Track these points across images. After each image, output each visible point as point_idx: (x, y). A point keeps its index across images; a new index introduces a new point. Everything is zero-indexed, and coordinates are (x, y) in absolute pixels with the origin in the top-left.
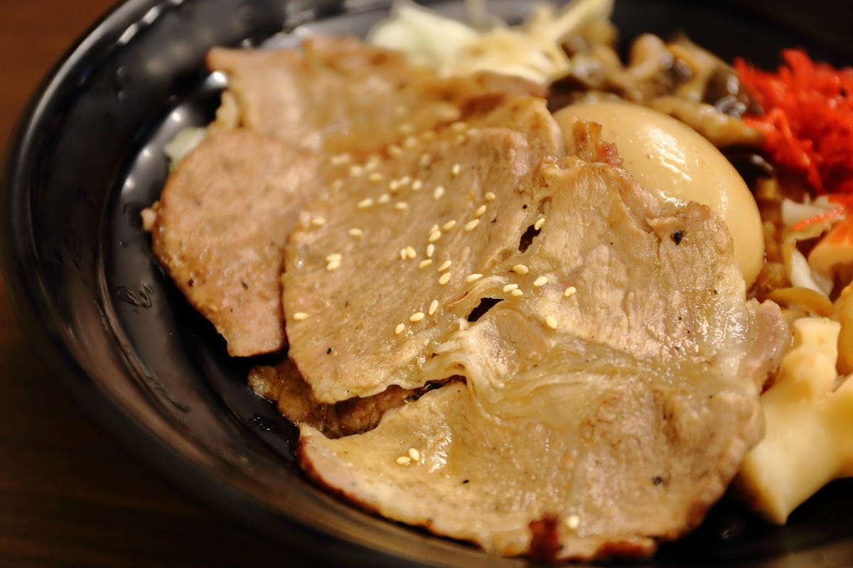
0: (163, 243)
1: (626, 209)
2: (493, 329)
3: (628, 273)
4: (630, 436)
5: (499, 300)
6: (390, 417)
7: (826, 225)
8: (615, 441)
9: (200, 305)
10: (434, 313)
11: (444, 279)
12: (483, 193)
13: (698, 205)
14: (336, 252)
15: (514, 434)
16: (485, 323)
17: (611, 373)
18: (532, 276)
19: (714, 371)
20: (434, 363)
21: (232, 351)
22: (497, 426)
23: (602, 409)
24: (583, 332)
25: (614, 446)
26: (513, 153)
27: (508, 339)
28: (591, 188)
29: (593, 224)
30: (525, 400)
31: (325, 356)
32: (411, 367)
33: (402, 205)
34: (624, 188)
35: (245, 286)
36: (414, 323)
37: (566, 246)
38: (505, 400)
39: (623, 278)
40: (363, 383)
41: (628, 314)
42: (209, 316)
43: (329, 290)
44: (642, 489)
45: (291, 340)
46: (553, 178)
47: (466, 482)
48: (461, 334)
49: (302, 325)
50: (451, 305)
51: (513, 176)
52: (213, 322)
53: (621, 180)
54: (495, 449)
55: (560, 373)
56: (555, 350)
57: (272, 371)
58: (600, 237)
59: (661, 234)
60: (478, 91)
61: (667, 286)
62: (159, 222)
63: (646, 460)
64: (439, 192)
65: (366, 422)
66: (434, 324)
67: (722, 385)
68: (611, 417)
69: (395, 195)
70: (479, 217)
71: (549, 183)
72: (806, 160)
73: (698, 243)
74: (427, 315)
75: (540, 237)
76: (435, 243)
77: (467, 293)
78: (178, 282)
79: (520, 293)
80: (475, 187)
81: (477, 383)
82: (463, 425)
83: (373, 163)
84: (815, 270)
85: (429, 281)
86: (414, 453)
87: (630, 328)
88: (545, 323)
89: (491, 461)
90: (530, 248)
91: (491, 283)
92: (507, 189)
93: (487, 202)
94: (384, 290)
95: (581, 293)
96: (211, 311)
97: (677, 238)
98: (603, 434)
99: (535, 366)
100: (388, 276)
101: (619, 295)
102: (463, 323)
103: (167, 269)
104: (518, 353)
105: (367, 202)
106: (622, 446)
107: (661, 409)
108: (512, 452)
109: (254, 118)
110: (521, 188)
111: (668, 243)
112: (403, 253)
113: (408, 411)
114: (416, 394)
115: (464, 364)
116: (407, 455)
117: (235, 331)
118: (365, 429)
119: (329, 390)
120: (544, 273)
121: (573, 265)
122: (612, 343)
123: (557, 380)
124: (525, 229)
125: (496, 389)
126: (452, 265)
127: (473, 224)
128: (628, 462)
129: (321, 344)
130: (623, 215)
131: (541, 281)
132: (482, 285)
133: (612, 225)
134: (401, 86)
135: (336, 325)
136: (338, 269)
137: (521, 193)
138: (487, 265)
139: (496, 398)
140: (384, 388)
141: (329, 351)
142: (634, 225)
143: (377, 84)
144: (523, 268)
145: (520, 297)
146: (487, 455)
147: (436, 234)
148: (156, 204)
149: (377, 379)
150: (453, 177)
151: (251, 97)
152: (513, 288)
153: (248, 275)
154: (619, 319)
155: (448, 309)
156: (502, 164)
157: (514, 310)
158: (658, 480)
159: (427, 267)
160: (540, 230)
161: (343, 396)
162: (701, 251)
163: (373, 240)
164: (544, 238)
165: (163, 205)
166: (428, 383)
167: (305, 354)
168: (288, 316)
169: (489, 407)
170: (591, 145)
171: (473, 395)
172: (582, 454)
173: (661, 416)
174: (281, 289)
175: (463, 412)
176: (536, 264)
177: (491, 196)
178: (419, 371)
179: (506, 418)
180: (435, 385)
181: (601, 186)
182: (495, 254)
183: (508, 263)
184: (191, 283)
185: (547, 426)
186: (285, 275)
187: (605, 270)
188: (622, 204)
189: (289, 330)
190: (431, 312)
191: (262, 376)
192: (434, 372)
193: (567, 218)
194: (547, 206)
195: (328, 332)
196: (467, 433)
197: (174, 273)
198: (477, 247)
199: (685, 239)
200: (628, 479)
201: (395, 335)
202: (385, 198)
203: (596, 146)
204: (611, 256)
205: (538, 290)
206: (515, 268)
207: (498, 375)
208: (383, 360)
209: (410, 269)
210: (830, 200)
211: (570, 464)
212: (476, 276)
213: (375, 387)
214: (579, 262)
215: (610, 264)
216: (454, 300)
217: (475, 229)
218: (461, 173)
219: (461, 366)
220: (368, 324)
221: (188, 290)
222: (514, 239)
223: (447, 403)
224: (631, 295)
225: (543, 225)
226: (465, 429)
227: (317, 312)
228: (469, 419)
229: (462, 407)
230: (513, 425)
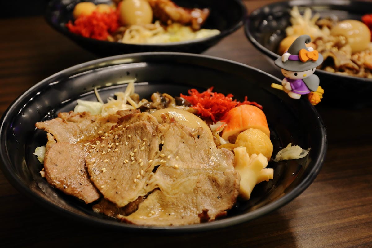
0: (51, 179)
1: (185, 132)
2: (161, 173)
4: (207, 189)
5: (160, 165)
6: (141, 205)
7: (223, 128)
8: (204, 191)
9: (70, 193)
11: (142, 164)
12: (142, 140)
13: (200, 127)
14: (103, 168)
15: (177, 198)
16: (158, 172)
17: (196, 175)
18: (166, 156)
19: (221, 166)
20: (149, 186)
21: (87, 202)
22: (172, 198)
23: (198, 184)
24: (185, 167)
25: (204, 193)
26: (147, 126)
28: (174, 130)
29: (177, 139)
30: (177, 188)
31: (116, 194)
32: (143, 189)
33: (116, 150)
34: (182, 127)
35: (81, 184)
36: (138, 178)
37: (172, 146)
38: (172, 190)
39: (189, 150)
40: (131, 198)
41: (193, 159)
42: (75, 195)
43: (107, 177)
44: (216, 201)
45: (103, 193)
47: (169, 215)
48: (153, 176)
49: (105, 189)
50: (147, 170)
51: (150, 132)
52: (77, 196)
53: (181, 126)
54: (173, 204)
55: (184, 179)
56: (180, 173)
57: (98, 205)
58: (180, 141)
59: (194, 137)
61: (199, 150)
62: (46, 173)
63: (213, 194)
64: (127, 143)
65: (133, 209)
66: (144, 177)
67: (225, 169)
68: (200, 186)
70: (144, 146)
71: (162, 131)
72: (211, 114)
73: (203, 137)
75: (164, 145)
76: (133, 156)
77: (150, 166)
80: (138, 139)
81: (163, 188)
82: (161, 201)
83: (98, 143)
84: (225, 140)
85: (137, 166)
86: (152, 212)
87: (195, 162)
88: (175, 167)
89: (173, 207)
90: (162, 149)
91: (156, 161)
92: (149, 136)
93: (144, 141)
94: (124, 173)
95: (180, 157)
96: (75, 193)
97: (198, 137)
98: (201, 191)
99: (177, 179)
100: (123, 169)
101: (189, 155)
102: (153, 173)
103: (54, 186)
104: (171, 177)
105: (104, 153)
106: (206, 192)
107: (211, 180)
108: (178, 203)
109: (58, 139)
110: (154, 134)
111: (197, 139)
112: (124, 161)
114: (146, 196)
115: (158, 184)
117: (85, 197)
118: (134, 211)
119: (122, 202)
120: (169, 155)
121: (176, 151)
122: (193, 167)
124: (159, 145)
125: (169, 188)
126: (142, 160)
127: (143, 148)
128: (209, 196)
129: (114, 191)
130: (184, 134)
131: (169, 157)
132: (154, 162)
133: (182, 138)
135: (115, 186)
136: (106, 171)
137: (154, 136)
138: (152, 157)
139: (169, 190)
140: (137, 198)
142: (188, 137)
144: (163, 155)
145: (165, 162)
146: (172, 206)
147: (132, 154)
148: (43, 169)
150: (129, 138)
151: (55, 133)
152: (162, 161)
154: (192, 161)
155: (146, 172)
156: (145, 130)
157: (164, 166)
158: (218, 197)
159: (134, 163)
161: (126, 203)
162: (204, 139)
163: (113, 162)
164: (166, 146)
165: (46, 168)
166: (148, 193)
167: (110, 196)
168: (98, 188)
169: (168, 193)
170: (168, 119)
171: (163, 192)
172: (197, 197)
173: (212, 182)
174: (92, 182)
175: (161, 197)
176: (166, 153)
177: (145, 139)
178: (145, 190)
179: (174, 195)
180: (150, 193)
181: (176, 128)
182: (153, 154)
183: (158, 155)
184: (65, 188)
185: (185, 193)
186: (91, 178)
187: (184, 149)
188: (183, 132)
189: (101, 191)
190: (142, 174)
191: (96, 208)
192: (149, 189)
193: (170, 139)
194: (163, 138)
195: (113, 188)
196: (164, 203)
198: (147, 154)
199: (200, 137)
200: (211, 200)
201: (134, 182)
202: (109, 150)
203: (170, 119)
204: (184, 146)
205: (169, 159)
206: (161, 156)
207: (168, 184)
208: (134, 190)
209: (129, 165)
210: (221, 122)
211: (195, 201)
212: (151, 161)
213: (135, 197)
214: (177, 149)
215: (185, 148)
216: (147, 169)
218: (132, 137)
219: (157, 185)
220: (124, 182)
221: (64, 190)
222: (157, 149)
223: (155, 196)
224: (192, 154)
225: (164, 143)
226: (162, 202)
227: (107, 184)
228: (163, 198)
229: (160, 196)
230: (176, 196)
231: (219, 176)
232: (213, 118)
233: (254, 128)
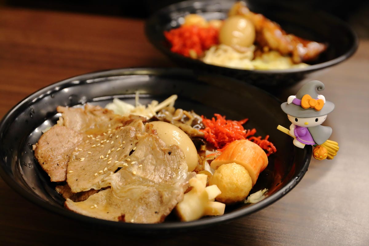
0: (37, 153)
2: (120, 174)
3: (156, 162)
4: (151, 202)
5: (121, 168)
6: (91, 197)
7: (216, 156)
8: (147, 203)
9: (45, 169)
10: (106, 171)
11: (109, 163)
12: (122, 142)
13: (176, 145)
14: (83, 157)
15: (122, 201)
16: (118, 173)
17: (148, 186)
18: (131, 162)
19: (174, 186)
20: (103, 183)
21: (52, 180)
22: (118, 199)
23: (145, 195)
24: (142, 176)
25: (147, 204)
26: (131, 131)
27: (123, 177)
28: (148, 140)
29: (148, 149)
30: (125, 192)
31: (75, 181)
32: (97, 184)
33: (103, 146)
34: (157, 140)
35: (58, 165)
36: (100, 173)
37: (141, 154)
38: (120, 192)
39: (154, 162)
40: (84, 187)
42: (47, 172)
43: (79, 166)
44: (152, 215)
45: (68, 177)
46: (139, 137)
47: (108, 213)
48: (111, 175)
49: (71, 174)
50: (110, 169)
51: (130, 137)
53: (156, 138)
54: (116, 205)
55: (135, 186)
56: (134, 180)
57: (62, 187)
58: (150, 152)
59: (165, 152)
60: (129, 119)
61: (166, 166)
62: (37, 148)
63: (155, 208)
64: (112, 142)
66: (105, 173)
67: (175, 189)
68: (147, 197)
69: (102, 144)
70: (120, 148)
71: (138, 138)
72: (214, 141)
73: (175, 155)
74: (104, 171)
75: (134, 152)
76: (109, 154)
77: (114, 166)
78: (40, 163)
79: (127, 165)
80: (121, 140)
81: (113, 187)
83: (98, 137)
84: (211, 168)
85: (105, 163)
86: (96, 206)
87: (155, 175)
88: (133, 173)
90: (132, 155)
91: (121, 163)
92: (128, 140)
93: (123, 144)
94: (94, 166)
95: (143, 166)
96: (48, 170)
97: (170, 153)
98: (144, 201)
99: (129, 184)
100: (95, 162)
101: (153, 167)
102: (112, 173)
103: (37, 160)
104: (125, 181)
105: (94, 146)
106: (149, 204)
107: (160, 195)
108: (121, 206)
109: (67, 124)
110: (131, 140)
111: (167, 155)
112: (101, 157)
113: (95, 195)
114: (98, 191)
116: (94, 206)
117: (53, 175)
118: (83, 201)
119: (76, 188)
120: (134, 161)
121: (142, 159)
122: (150, 178)
123: (134, 187)
124: (131, 150)
125: (118, 189)
126: (112, 159)
128: (150, 208)
129: (75, 178)
130: (156, 146)
131: (133, 163)
132: (118, 163)
133: (153, 149)
134: (111, 119)
135: (80, 174)
136: (83, 161)
137: (131, 141)
138: (121, 159)
139: (118, 192)
140: (89, 189)
141: (77, 180)
142: (158, 149)
143: (104, 118)
144: (129, 160)
145: (127, 167)
146: (114, 206)
147: (109, 152)
150: (116, 138)
151: (67, 119)
152: (126, 164)
153: (59, 162)
154: (152, 173)
155: (109, 170)
156: (128, 134)
157: (125, 170)
158: (156, 213)
159: (106, 160)
160: (135, 150)
161: (79, 191)
162: (176, 157)
163: (94, 155)
165: (38, 144)
167: (70, 182)
168: (68, 172)
169: (116, 194)
170: (150, 130)
171: (112, 191)
172: (139, 206)
173: (160, 197)
174: (67, 166)
175: (110, 196)
176: (133, 159)
177: (124, 142)
178: (99, 185)
179: (120, 197)
180: (103, 189)
181: (151, 139)
182: (123, 156)
183: (126, 158)
184: (43, 163)
185: (131, 199)
186: (69, 162)
187: (150, 161)
188: (156, 144)
189: (67, 175)
190: (105, 170)
191: (59, 187)
192: (103, 185)
193: (142, 147)
194: (137, 144)
195: (77, 176)
197: (39, 161)
198: (119, 155)
199: (172, 154)
200: (149, 213)
201: (94, 176)
202: (99, 144)
203: (151, 130)
204: (152, 157)
205: (132, 165)
206: (127, 160)
207: (119, 186)
208: (90, 182)
209: (101, 161)
211: (135, 209)
212: (117, 161)
213: (87, 188)
214: (144, 158)
215: (152, 159)
217: (119, 150)
218: (118, 137)
219: (110, 184)
220: (88, 174)
221: (43, 165)
222: (128, 153)
223: (106, 193)
224: (156, 167)
225: (135, 149)
226: (110, 200)
227: (76, 171)
228: (111, 197)
229: (110, 194)
230: (122, 199)
231: (166, 194)
232: (216, 145)
233: (238, 163)
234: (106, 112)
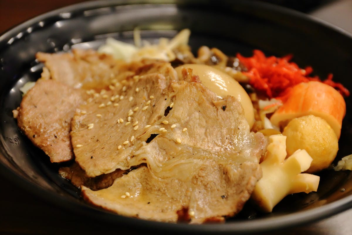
0: (22, 122)
1: (205, 98)
2: (156, 145)
3: (206, 122)
4: (211, 182)
5: (158, 134)
6: (118, 181)
7: (276, 107)
8: (206, 184)
9: (38, 144)
10: (133, 141)
11: (136, 128)
12: (149, 97)
13: (231, 96)
14: (92, 123)
15: (167, 184)
16: (153, 143)
17: (203, 158)
18: (169, 125)
19: (241, 155)
20: (134, 159)
21: (52, 161)
22: (161, 182)
24: (191, 144)
25: (205, 186)
26: (160, 81)
27: (162, 148)
28: (191, 91)
29: (192, 104)
30: (170, 170)
31: (90, 160)
32: (125, 161)
33: (116, 105)
34: (203, 91)
35: (56, 137)
36: (125, 145)
37: (182, 113)
38: (163, 171)
39: (204, 123)
40: (106, 168)
41: (207, 137)
42: (42, 148)
43: (90, 136)
44: (218, 201)
45: (76, 154)
46: (176, 88)
47: (149, 203)
48: (144, 147)
49: (80, 149)
50: (139, 137)
51: (160, 89)
52: (44, 150)
53: (202, 87)
54: (159, 190)
55: (184, 159)
56: (181, 151)
57: (68, 169)
58: (195, 109)
59: (218, 107)
60: (141, 65)
61: (221, 127)
62: (20, 114)
63: (218, 190)
64: (131, 98)
65: (107, 185)
66: (133, 145)
67: (245, 160)
68: (204, 175)
69: (113, 102)
70: (148, 105)
71: (174, 90)
72: (266, 86)
73: (230, 110)
74: (130, 142)
75: (172, 110)
76: (131, 116)
77: (145, 132)
78: (29, 136)
79: (166, 131)
80: (145, 94)
81: (151, 165)
82: (146, 182)
83: (103, 92)
84: (273, 124)
85: (130, 129)
86: (128, 194)
87: (208, 142)
88: (177, 141)
89: (158, 195)
90: (168, 114)
91: (155, 128)
92: (158, 94)
93: (151, 99)
94: (112, 134)
95: (189, 130)
96: (43, 146)
97: (224, 108)
98: (201, 181)
99: (174, 157)
100: (113, 129)
101: (203, 131)
102: (144, 143)
103: (24, 132)
104: (166, 153)
105: (103, 105)
106: (209, 186)
107: (222, 171)
108: (166, 191)
109: (55, 76)
110: (164, 93)
111: (220, 110)
112: (119, 121)
113: (124, 178)
114: (127, 172)
115: (146, 158)
116: (125, 194)
117: (53, 153)
118: (106, 187)
119: (93, 171)
120: (174, 123)
121: (186, 120)
122: (202, 147)
123: (183, 161)
124: (166, 108)
125: (159, 167)
126: (138, 123)
127: (146, 108)
128: (212, 191)
129: (89, 155)
130: (203, 100)
131: (174, 126)
132: (151, 129)
133: (200, 104)
134: (112, 67)
135: (94, 148)
136: (93, 128)
137: (163, 95)
138: (152, 121)
139: (159, 170)
140: (114, 170)
141: (92, 157)
142: (208, 104)
143: (103, 66)
144: (166, 122)
145: (166, 132)
146: (156, 193)
147: (131, 113)
148: (18, 108)
149: (112, 167)
150: (136, 92)
151: (54, 69)
152: (163, 129)
153: (57, 133)
154: (204, 139)
155: (138, 139)
156: (156, 85)
157: (164, 137)
158: (223, 197)
159: (128, 125)
160: (172, 108)
161: (98, 173)
162: (232, 113)
163: (106, 118)
164: (174, 110)
165: (21, 108)
166: (131, 167)
167: (82, 159)
168: (74, 146)
169: (156, 174)
170: (189, 77)
171: (150, 170)
172: (194, 189)
173: (223, 173)
174: (70, 138)
175: (146, 177)
176: (171, 120)
177: (152, 97)
178: (128, 163)
179: (163, 178)
180: (134, 168)
181: (194, 90)
182: (155, 117)
183: (160, 120)
184: (34, 136)
185: (179, 180)
186: (72, 132)
187: (198, 121)
188: (203, 96)
189: (75, 151)
190: (132, 140)
191: (64, 171)
192: (134, 162)
193: (182, 102)
194: (174, 99)
195: (91, 151)
196: (148, 185)
197: (27, 133)
198: (148, 116)
199: (226, 109)
200: (212, 198)
201: (118, 149)
202: (110, 103)
203: (191, 76)
204: (199, 116)
205: (173, 129)
206: (163, 122)
207: (160, 162)
208: (113, 159)
209: (122, 127)
211: (189, 194)
212: (148, 126)
213: (111, 169)
214: (188, 118)
215: (199, 119)
216: (140, 136)
217: (147, 110)
218: (139, 91)
219: (145, 159)
220: (107, 147)
221: (33, 139)
222: (162, 111)
223: (139, 174)
224: (208, 130)
225: (173, 106)
226: (147, 184)
227: (86, 144)
228: (149, 179)
229: (146, 175)
230: (166, 181)
231: (232, 168)
232: (269, 93)
233: (316, 115)
234: (103, 57)
